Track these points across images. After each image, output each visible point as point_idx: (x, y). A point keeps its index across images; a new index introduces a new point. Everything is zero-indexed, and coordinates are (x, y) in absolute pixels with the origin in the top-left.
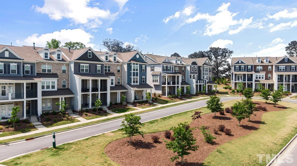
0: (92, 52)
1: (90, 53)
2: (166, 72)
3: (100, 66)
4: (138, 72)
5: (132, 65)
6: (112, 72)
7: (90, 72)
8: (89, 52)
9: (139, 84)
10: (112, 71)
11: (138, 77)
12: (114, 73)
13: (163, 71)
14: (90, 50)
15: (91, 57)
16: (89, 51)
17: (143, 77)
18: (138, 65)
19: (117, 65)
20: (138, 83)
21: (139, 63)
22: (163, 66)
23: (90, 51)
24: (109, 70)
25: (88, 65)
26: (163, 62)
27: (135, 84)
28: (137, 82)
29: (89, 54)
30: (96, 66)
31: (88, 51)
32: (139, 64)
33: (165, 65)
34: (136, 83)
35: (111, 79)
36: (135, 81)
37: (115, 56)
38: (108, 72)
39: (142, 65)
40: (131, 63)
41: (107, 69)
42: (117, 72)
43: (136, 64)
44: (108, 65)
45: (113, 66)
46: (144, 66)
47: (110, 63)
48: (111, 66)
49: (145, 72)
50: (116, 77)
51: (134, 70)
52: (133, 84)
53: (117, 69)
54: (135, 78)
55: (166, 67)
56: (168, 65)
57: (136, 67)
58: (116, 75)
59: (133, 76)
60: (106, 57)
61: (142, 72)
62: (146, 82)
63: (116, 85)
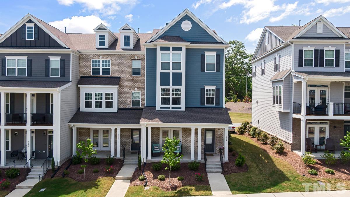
1: (32, 28)
2: (313, 69)
3: (59, 58)
4: (183, 71)
6: (113, 76)
7: (30, 74)
8: (28, 28)
9: (183, 109)
10: (113, 72)
11: (183, 88)
12: (120, 78)
13: (300, 65)
14: (30, 21)
15: (33, 39)
16: (28, 25)
17: (207, 87)
18: (183, 53)
19: (131, 56)
20: (182, 106)
21: (184, 45)
22: (301, 52)
23: (32, 25)
24: (106, 71)
25: (25, 58)
26: (298, 38)
29: (28, 31)
30: (47, 62)
31: (25, 25)
32: (184, 50)
33: (311, 45)
34: (173, 104)
35: (106, 94)
36: (169, 98)
37: (127, 35)
38: (102, 74)
39: (205, 52)
40: (156, 45)
41: (101, 68)
42: (130, 76)
43: (175, 49)
44: (101, 57)
45: (116, 60)
46: (214, 53)
47: (106, 54)
48: (113, 60)
49: (215, 71)
50: (128, 87)
51: (165, 65)
52: (161, 108)
53: (132, 68)
54: (169, 90)
55: (316, 51)
56: (324, 47)
57: (171, 57)
58: (125, 83)
59: (162, 84)
60: (102, 38)
61: (205, 71)
62: (220, 104)
63: (125, 108)
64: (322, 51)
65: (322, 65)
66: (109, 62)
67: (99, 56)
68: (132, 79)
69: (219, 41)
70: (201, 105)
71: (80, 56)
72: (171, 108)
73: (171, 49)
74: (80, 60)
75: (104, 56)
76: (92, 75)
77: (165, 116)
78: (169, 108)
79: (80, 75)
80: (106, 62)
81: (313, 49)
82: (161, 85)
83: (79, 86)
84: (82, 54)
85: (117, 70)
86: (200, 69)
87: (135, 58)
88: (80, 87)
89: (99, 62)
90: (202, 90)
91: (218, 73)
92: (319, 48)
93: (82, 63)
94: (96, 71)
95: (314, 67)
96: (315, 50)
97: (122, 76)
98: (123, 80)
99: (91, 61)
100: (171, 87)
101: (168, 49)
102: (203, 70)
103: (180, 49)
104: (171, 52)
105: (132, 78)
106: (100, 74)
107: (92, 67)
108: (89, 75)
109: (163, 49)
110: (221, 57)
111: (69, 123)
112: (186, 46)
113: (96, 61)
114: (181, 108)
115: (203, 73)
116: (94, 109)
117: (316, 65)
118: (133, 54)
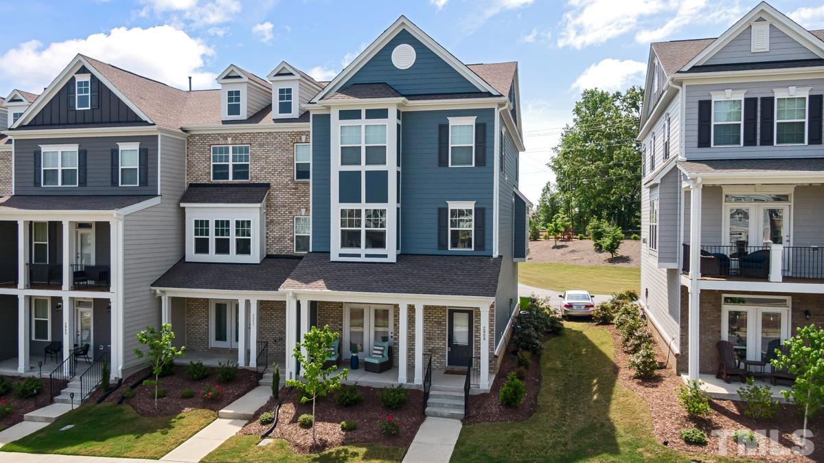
0: (93, 77)
1: (86, 83)
2: (740, 151)
3: (135, 146)
4: (391, 166)
5: (336, 124)
6: (255, 181)
7: (83, 183)
8: (80, 84)
9: (392, 258)
10: (256, 173)
11: (391, 207)
12: (268, 186)
13: (704, 142)
14: (83, 70)
15: (89, 108)
16: (81, 78)
17: (453, 205)
18: (392, 122)
19: (291, 134)
20: (390, 252)
21: (392, 104)
22: (705, 108)
23: (86, 78)
24: (242, 171)
25: (75, 148)
26: (695, 69)
27: (363, 252)
28: (377, 240)
29: (80, 91)
30: (115, 153)
31: (73, 79)
32: (392, 114)
33: (735, 87)
34: (367, 246)
35: (237, 222)
36: (359, 232)
37: (285, 86)
38: (234, 178)
39: (448, 118)
40: (329, 108)
41: (231, 163)
42: (290, 180)
43: (372, 114)
44: (229, 140)
45: (261, 145)
46: (471, 121)
47: (241, 132)
48: (254, 147)
49: (474, 165)
50: (285, 206)
51: (350, 155)
52: (341, 255)
53: (295, 162)
54: (359, 212)
55: (750, 103)
56: (775, 90)
57: (363, 133)
58: (280, 197)
59: (342, 199)
60: (234, 96)
61: (450, 166)
62: (487, 247)
63: (279, 255)
64: (768, 102)
65: (767, 141)
66: (247, 150)
67: (225, 138)
68: (294, 189)
69: (483, 90)
70: (439, 249)
71: (188, 140)
72: (363, 256)
73: (363, 114)
74: (188, 148)
75: (236, 137)
76: (212, 180)
77: (342, 276)
78: (359, 256)
79: (187, 181)
80: (241, 150)
81: (740, 96)
82: (341, 201)
83: (182, 205)
84: (192, 136)
85: (263, 169)
86: (436, 161)
87: (301, 138)
88: (184, 208)
89: (227, 150)
90: (443, 212)
91: (482, 169)
92: (759, 94)
93: (193, 154)
94: (220, 171)
95: (745, 145)
96: (746, 100)
97: (272, 180)
98: (275, 190)
99: (210, 150)
100: (363, 206)
101: (355, 114)
102: (443, 162)
103: (383, 114)
104: (363, 122)
105: (294, 187)
106: (228, 179)
107: (212, 163)
108: (205, 181)
109: (344, 115)
110: (488, 129)
111: (152, 285)
112: (398, 105)
113: (221, 150)
114: (386, 256)
115: (443, 169)
116: (212, 256)
117: (750, 141)
118: (296, 130)
